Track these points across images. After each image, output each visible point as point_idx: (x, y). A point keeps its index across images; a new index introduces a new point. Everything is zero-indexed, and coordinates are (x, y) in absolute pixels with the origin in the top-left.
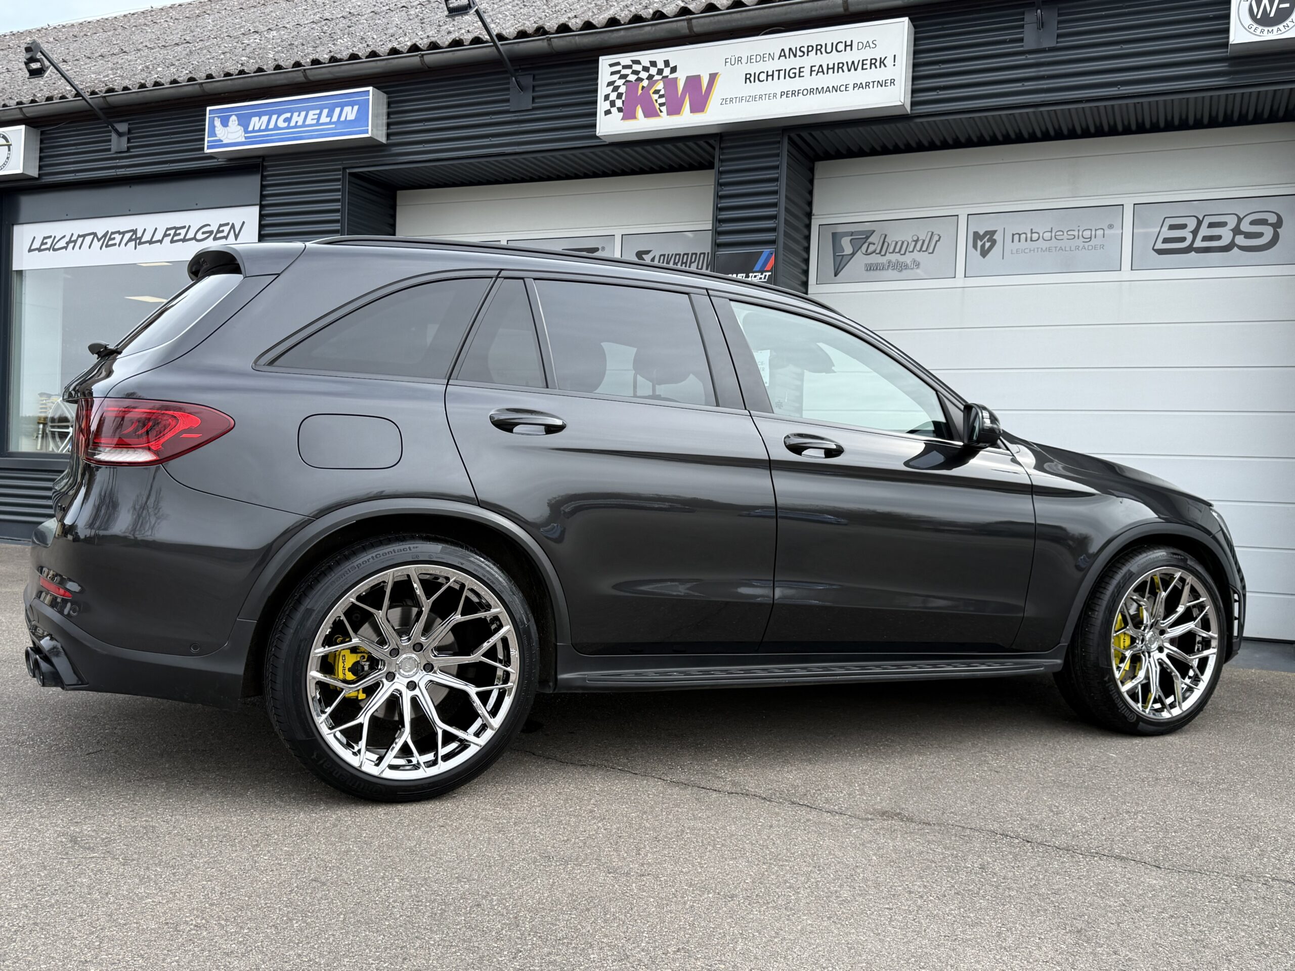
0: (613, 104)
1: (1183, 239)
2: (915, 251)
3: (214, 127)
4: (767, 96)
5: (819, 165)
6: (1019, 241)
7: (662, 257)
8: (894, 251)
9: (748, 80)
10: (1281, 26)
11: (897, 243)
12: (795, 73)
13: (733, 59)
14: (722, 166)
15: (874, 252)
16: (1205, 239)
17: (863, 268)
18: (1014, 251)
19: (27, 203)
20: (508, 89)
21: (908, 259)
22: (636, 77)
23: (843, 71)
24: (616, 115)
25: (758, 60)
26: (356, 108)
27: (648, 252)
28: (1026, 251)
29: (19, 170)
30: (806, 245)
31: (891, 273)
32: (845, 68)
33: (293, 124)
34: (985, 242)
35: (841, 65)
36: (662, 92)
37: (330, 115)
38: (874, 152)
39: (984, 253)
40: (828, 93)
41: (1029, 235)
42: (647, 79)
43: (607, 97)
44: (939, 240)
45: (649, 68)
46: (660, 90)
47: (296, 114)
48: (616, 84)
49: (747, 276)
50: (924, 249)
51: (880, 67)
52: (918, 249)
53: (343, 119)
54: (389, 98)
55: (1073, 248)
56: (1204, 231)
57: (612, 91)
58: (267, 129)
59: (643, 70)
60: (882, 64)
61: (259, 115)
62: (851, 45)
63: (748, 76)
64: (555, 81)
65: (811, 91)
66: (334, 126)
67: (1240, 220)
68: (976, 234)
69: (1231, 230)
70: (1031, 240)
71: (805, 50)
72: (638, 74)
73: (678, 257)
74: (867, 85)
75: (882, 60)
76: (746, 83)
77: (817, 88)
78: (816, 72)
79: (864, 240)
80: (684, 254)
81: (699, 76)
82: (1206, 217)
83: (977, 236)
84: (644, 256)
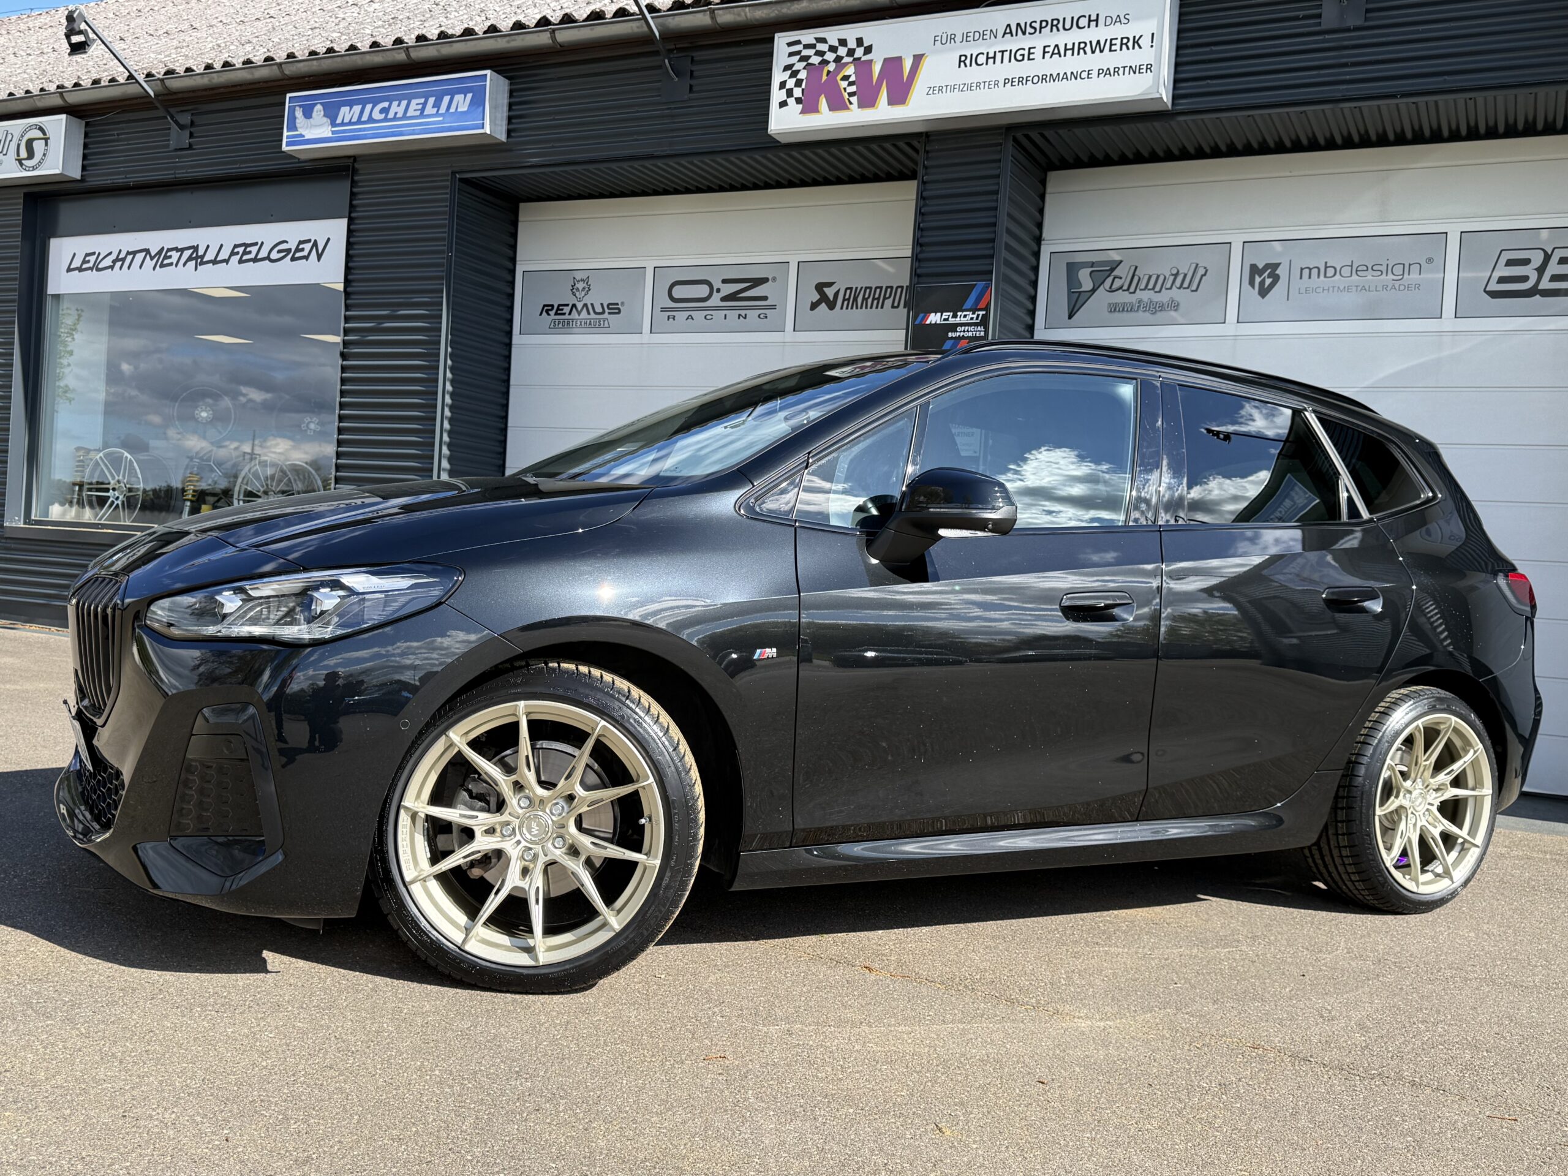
0: (790, 93)
1: (1525, 279)
2: (1174, 287)
3: (295, 118)
4: (987, 84)
5: (1053, 177)
6: (1310, 277)
7: (848, 291)
8: (1146, 287)
9: (962, 64)
11: (1150, 277)
12: (1023, 55)
13: (945, 35)
14: (926, 174)
15: (1121, 288)
16: (1554, 278)
17: (1106, 309)
18: (1303, 291)
19: (67, 211)
20: (659, 74)
21: (1164, 297)
22: (821, 59)
23: (1085, 53)
24: (793, 106)
25: (976, 38)
26: (469, 96)
27: (830, 285)
28: (1318, 290)
29: (57, 171)
30: (1033, 278)
31: (1141, 315)
32: (1088, 49)
33: (391, 115)
34: (1264, 280)
35: (1082, 45)
36: (853, 79)
37: (437, 105)
38: (1124, 160)
39: (1264, 292)
40: (1065, 80)
41: (1322, 270)
42: (834, 61)
43: (783, 85)
44: (1205, 274)
45: (837, 48)
46: (850, 76)
47: (395, 103)
48: (794, 69)
49: (955, 316)
50: (1186, 285)
51: (1133, 48)
52: (1178, 286)
53: (452, 110)
54: (511, 84)
55: (1380, 288)
56: (1553, 268)
57: (790, 77)
58: (359, 122)
59: (829, 50)
60: (1136, 45)
61: (351, 104)
62: (1097, 20)
63: (963, 58)
64: (719, 65)
65: (1043, 78)
66: (441, 119)
68: (1253, 267)
70: (1325, 276)
71: (1037, 25)
72: (822, 56)
73: (868, 291)
74: (1116, 71)
75: (1136, 39)
76: (959, 67)
77: (1051, 75)
78: (1050, 54)
79: (1108, 273)
80: (876, 288)
81: (901, 57)
82: (1556, 250)
83: (1254, 270)
84: (825, 289)
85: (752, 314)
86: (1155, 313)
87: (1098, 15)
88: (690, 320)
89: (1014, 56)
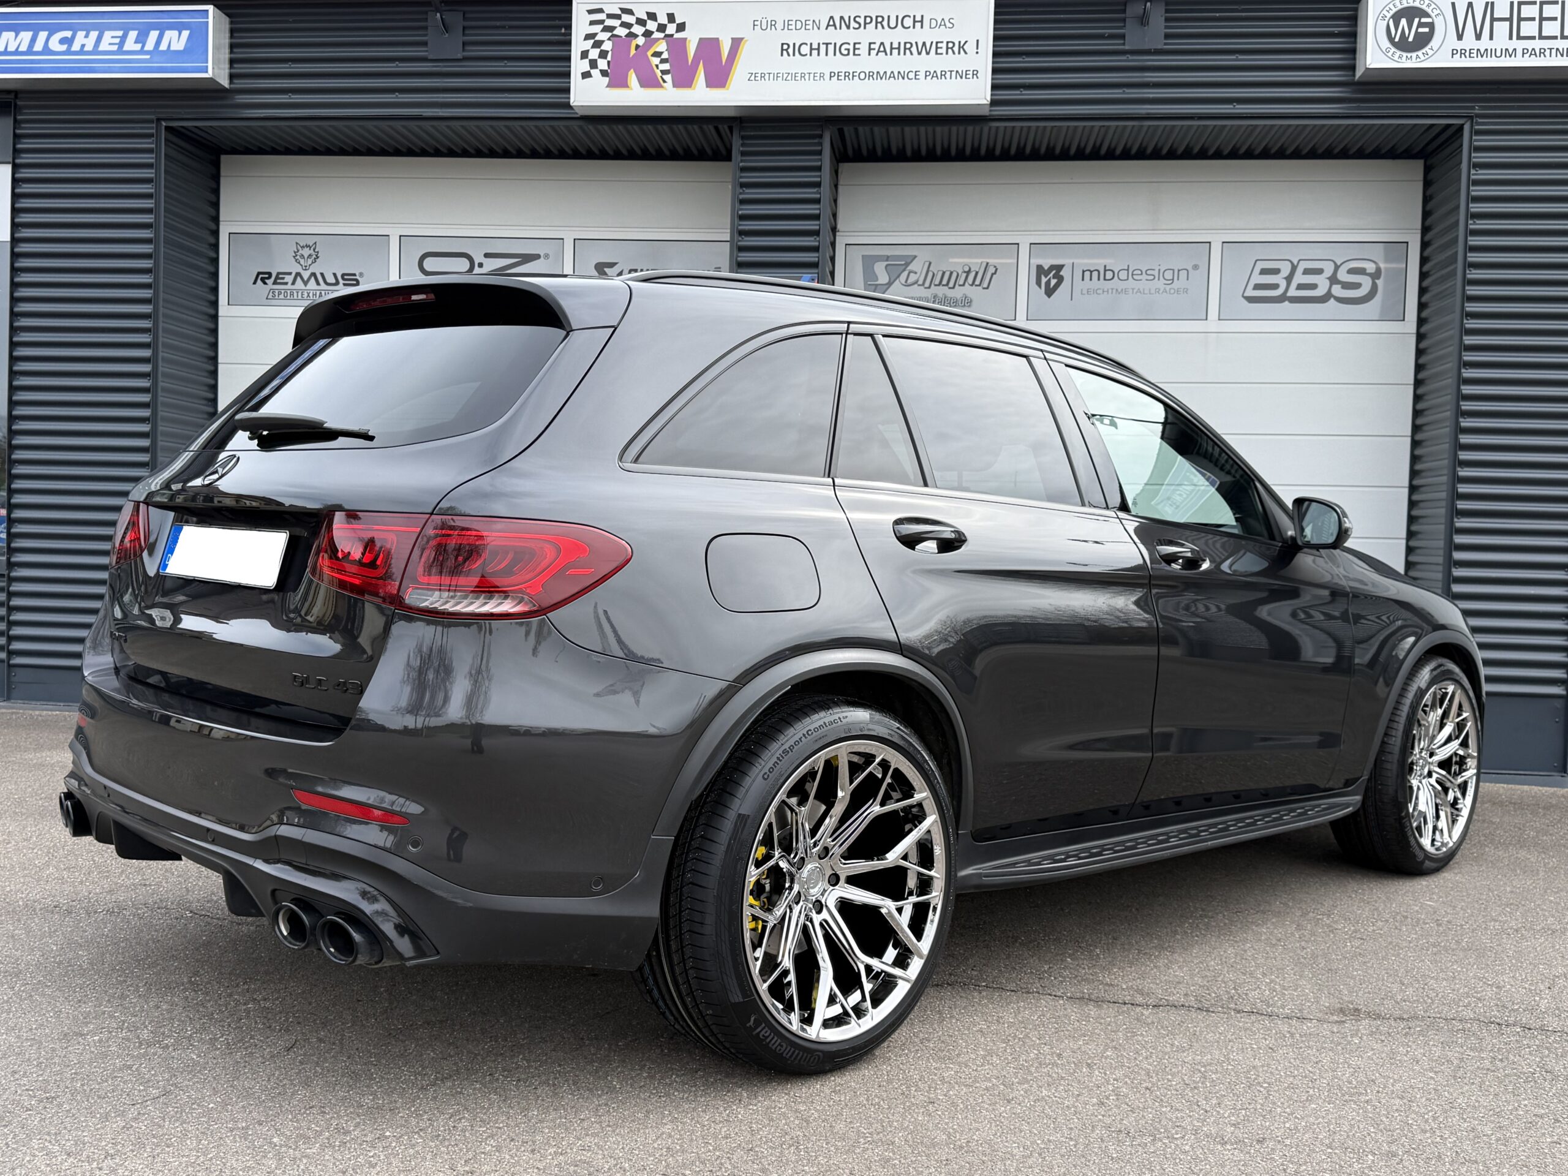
0: (593, 64)
1: (1275, 286)
2: (967, 283)
4: (812, 75)
5: (845, 167)
6: (1091, 279)
8: (940, 284)
9: (785, 52)
10: (1420, 53)
11: (944, 273)
12: (848, 50)
13: (764, 21)
15: (916, 282)
16: (1300, 287)
18: (1085, 292)
20: (426, 28)
21: (958, 293)
22: (628, 31)
23: (911, 54)
24: (598, 80)
25: (798, 27)
26: (186, 34)
27: (611, 265)
28: (1100, 292)
30: (832, 268)
32: (914, 49)
33: (76, 47)
34: (1050, 279)
35: (908, 46)
36: (665, 56)
37: (141, 39)
39: (1050, 291)
40: (892, 79)
41: (1102, 271)
42: (643, 35)
43: (584, 54)
44: (995, 273)
45: (646, 21)
46: (662, 53)
47: (81, 34)
48: (597, 38)
50: (977, 282)
51: (959, 53)
52: (971, 283)
53: (163, 47)
54: (231, 23)
55: (1153, 291)
56: (1299, 278)
57: (593, 47)
58: (30, 51)
59: (636, 23)
60: (961, 50)
61: (17, 30)
62: (922, 21)
63: (785, 47)
64: (498, 23)
65: (870, 75)
66: (148, 57)
67: (1337, 267)
68: (1039, 268)
69: (1328, 278)
70: (1105, 279)
71: (861, 21)
72: (629, 28)
74: (943, 74)
75: (962, 45)
76: (782, 55)
77: (878, 72)
78: (876, 51)
79: (904, 267)
81: (718, 39)
82: (1301, 262)
83: (1040, 270)
84: (605, 269)
87: (922, 16)
89: (838, 49)
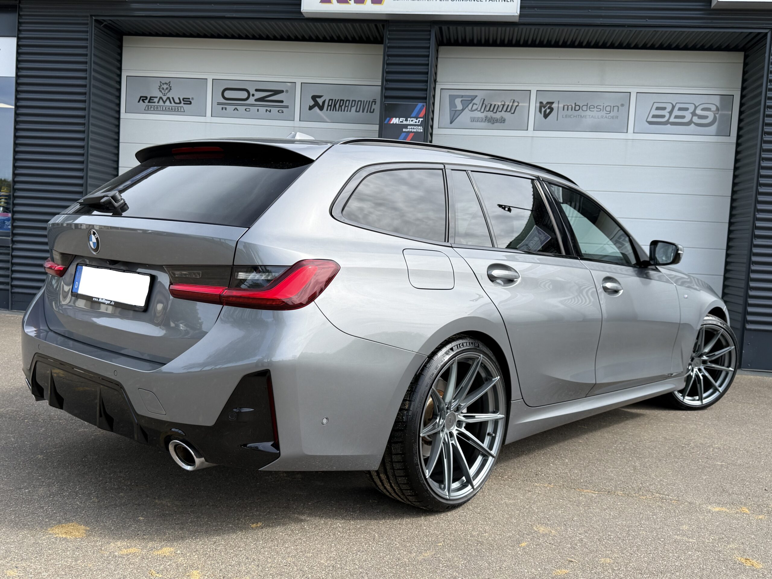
1: (663, 116)
2: (503, 111)
5: (442, 48)
6: (568, 110)
7: (331, 101)
8: (489, 110)
11: (491, 105)
14: (389, 43)
15: (476, 109)
16: (676, 117)
17: (469, 120)
18: (564, 116)
21: (498, 115)
27: (320, 97)
28: (571, 116)
30: (433, 101)
31: (487, 124)
34: (546, 110)
39: (546, 116)
40: (468, 1)
41: (574, 106)
44: (518, 105)
49: (406, 120)
50: (508, 110)
52: (505, 110)
55: (600, 117)
56: (676, 112)
67: (696, 107)
68: (541, 103)
69: (691, 113)
70: (575, 110)
73: (342, 102)
79: (470, 101)
80: (347, 101)
82: (677, 104)
83: (542, 105)
84: (317, 99)
85: (274, 110)
86: (493, 123)
88: (236, 111)
